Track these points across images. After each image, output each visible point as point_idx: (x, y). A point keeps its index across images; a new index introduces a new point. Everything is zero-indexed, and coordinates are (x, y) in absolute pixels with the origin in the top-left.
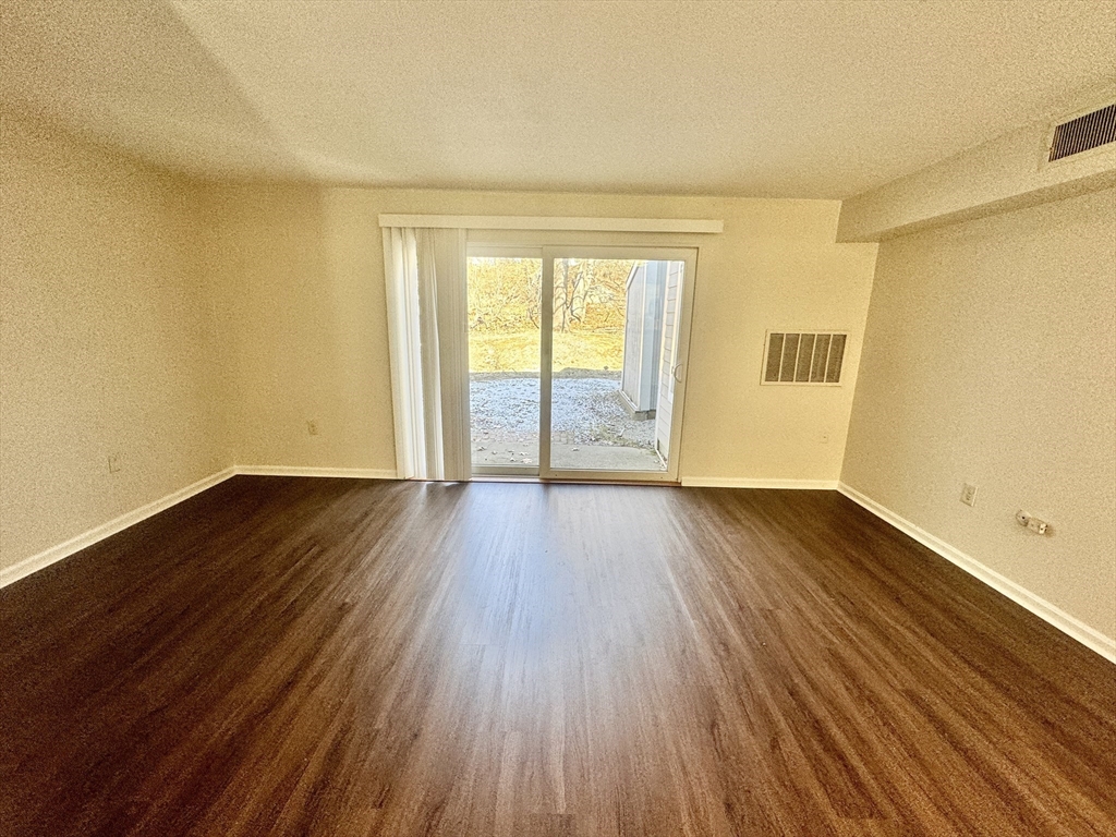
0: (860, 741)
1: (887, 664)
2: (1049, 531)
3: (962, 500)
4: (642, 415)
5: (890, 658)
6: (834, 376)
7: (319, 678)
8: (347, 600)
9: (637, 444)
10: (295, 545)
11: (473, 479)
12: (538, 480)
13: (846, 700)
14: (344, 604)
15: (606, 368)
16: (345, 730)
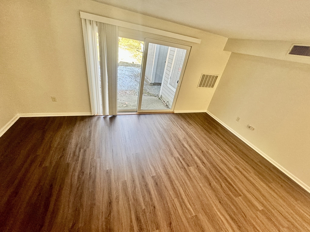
0: (232, 180)
1: (230, 161)
2: (254, 129)
3: (236, 120)
4: (152, 84)
5: (230, 159)
6: (213, 86)
7: (117, 198)
8: (107, 169)
9: (154, 95)
10: (73, 150)
11: (118, 114)
12: (137, 113)
13: (227, 171)
14: (107, 170)
15: (133, 62)
16: (136, 212)
